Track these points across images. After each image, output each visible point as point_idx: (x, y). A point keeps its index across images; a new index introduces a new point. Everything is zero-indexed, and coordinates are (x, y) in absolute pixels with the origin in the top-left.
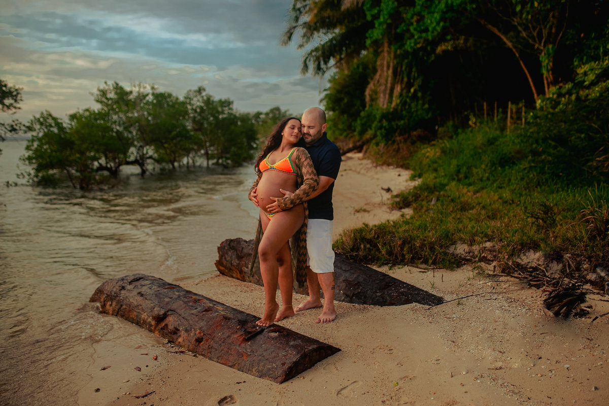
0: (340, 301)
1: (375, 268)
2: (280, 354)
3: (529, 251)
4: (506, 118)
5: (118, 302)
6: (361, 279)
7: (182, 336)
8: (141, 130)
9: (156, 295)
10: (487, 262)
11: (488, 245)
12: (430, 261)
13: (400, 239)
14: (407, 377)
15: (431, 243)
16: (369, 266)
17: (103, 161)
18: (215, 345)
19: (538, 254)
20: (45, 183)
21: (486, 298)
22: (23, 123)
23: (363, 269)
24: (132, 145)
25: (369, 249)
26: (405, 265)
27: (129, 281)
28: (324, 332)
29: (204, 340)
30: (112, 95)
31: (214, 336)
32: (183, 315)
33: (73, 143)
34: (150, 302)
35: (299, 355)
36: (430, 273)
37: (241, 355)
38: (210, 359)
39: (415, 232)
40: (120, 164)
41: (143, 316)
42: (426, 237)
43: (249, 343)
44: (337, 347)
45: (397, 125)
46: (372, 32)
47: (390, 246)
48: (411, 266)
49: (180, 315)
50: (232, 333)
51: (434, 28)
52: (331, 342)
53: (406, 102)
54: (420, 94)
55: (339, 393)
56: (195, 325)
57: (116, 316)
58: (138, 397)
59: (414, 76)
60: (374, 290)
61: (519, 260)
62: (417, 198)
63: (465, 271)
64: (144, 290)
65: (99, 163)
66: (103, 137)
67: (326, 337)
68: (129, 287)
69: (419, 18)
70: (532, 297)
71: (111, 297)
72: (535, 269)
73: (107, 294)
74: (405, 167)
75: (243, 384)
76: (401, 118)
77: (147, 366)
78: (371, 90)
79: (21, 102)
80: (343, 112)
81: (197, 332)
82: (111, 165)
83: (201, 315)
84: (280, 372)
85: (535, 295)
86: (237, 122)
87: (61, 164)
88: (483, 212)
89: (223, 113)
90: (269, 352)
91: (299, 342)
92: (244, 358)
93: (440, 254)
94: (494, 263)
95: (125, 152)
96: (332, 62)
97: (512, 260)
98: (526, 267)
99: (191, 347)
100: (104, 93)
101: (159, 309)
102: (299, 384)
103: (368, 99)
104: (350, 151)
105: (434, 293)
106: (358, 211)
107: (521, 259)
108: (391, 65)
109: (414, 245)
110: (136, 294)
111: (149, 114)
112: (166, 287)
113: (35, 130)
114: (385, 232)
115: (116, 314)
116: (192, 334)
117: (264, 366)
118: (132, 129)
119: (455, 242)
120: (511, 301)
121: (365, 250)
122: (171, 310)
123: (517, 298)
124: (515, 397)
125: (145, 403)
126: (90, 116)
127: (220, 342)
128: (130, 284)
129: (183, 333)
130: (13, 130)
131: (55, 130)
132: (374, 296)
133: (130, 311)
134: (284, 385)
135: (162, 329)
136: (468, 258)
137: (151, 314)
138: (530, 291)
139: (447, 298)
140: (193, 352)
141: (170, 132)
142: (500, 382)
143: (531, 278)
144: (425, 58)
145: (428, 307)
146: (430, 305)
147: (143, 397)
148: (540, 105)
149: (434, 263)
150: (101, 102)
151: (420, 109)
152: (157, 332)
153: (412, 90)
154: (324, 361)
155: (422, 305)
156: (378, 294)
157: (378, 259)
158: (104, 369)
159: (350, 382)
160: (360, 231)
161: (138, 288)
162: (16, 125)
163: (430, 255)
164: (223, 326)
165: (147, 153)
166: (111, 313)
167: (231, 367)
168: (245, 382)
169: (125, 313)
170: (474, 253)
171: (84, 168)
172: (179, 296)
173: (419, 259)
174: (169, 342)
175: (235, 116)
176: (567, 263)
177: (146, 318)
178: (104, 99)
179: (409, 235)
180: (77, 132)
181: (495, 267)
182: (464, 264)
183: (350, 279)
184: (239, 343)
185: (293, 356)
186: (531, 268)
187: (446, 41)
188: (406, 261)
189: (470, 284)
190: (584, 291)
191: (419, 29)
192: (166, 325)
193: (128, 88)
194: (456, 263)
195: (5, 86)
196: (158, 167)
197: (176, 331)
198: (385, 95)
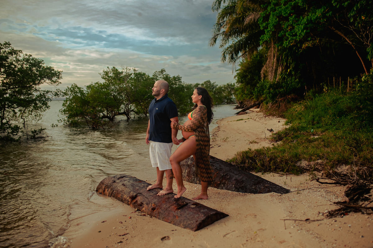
0: (232, 191)
1: (254, 173)
2: (195, 216)
3: (342, 165)
4: (347, 87)
5: (111, 189)
6: (244, 179)
7: (145, 207)
8: (127, 95)
9: (132, 185)
10: (318, 171)
11: (319, 161)
12: (285, 170)
13: (269, 157)
14: (261, 229)
15: (286, 159)
16: (251, 172)
17: (105, 113)
18: (162, 212)
19: (347, 167)
20: (73, 125)
21: (314, 190)
22: (62, 91)
23: (246, 173)
24: (122, 103)
25: (251, 163)
26: (271, 172)
27: (118, 178)
28: (221, 206)
29: (156, 209)
30: (111, 75)
31: (161, 207)
32: (146, 196)
33: (89, 102)
34: (128, 189)
35: (205, 217)
36: (285, 177)
37: (175, 216)
38: (159, 219)
39: (278, 154)
40: (115, 115)
41: (124, 196)
42: (283, 157)
43: (180, 210)
44: (227, 214)
45: (279, 91)
46: (264, 36)
47: (263, 161)
48: (275, 173)
49: (144, 196)
50: (171, 206)
51: (300, 34)
52: (224, 211)
53: (285, 77)
54: (293, 73)
55: (224, 236)
56: (152, 201)
57: (111, 196)
58: (120, 236)
59: (290, 62)
60: (251, 185)
61: (336, 170)
62: (287, 135)
63: (305, 176)
64: (125, 182)
65: (103, 114)
66: (106, 99)
67: (222, 209)
68: (118, 181)
69: (291, 27)
70: (340, 190)
71: (107, 187)
72: (345, 175)
73: (106, 185)
74: (283, 117)
75: (175, 231)
76: (282, 87)
77: (126, 221)
78: (264, 70)
79: (61, 79)
80: (248, 84)
81: (153, 205)
82: (110, 115)
83: (155, 196)
84: (195, 225)
85: (343, 189)
86: (184, 90)
87: (82, 114)
88: (322, 143)
89: (176, 84)
90: (189, 215)
91: (206, 210)
92: (177, 218)
93: (291, 166)
94: (322, 172)
95: (118, 107)
96: (240, 54)
97: (332, 170)
98: (340, 174)
99: (149, 213)
100: (107, 73)
101: (133, 193)
102: (204, 232)
103: (262, 76)
104: (252, 107)
105: (286, 187)
106: (251, 143)
107: (337, 169)
108: (276, 55)
109: (277, 160)
110: (121, 184)
111: (132, 85)
112: (137, 181)
113: (68, 95)
114: (261, 154)
115: (110, 195)
116: (150, 206)
117: (187, 222)
118: (122, 94)
119: (301, 159)
120: (327, 192)
121: (248, 163)
122: (139, 193)
123: (331, 191)
124: (317, 240)
125: (124, 238)
126: (98, 87)
127: (164, 210)
128: (118, 180)
129: (145, 205)
130: (56, 94)
131: (79, 95)
132: (251, 188)
133: (117, 194)
134: (197, 232)
135: (134, 203)
136: (308, 168)
137: (129, 195)
138: (341, 187)
139: (292, 190)
140: (150, 215)
141: (144, 96)
142: (311, 232)
143: (342, 180)
144: (297, 51)
145: (280, 194)
146: (281, 193)
147: (123, 235)
148: (364, 79)
149: (287, 171)
150: (105, 79)
151: (294, 82)
152: (131, 205)
153: (289, 70)
154: (219, 221)
155: (277, 194)
156: (253, 187)
157: (256, 168)
158: (103, 222)
159: (231, 231)
160: (246, 152)
161: (122, 182)
162: (58, 92)
163: (285, 167)
164: (166, 202)
165: (131, 108)
166: (108, 195)
167: (169, 223)
168: (176, 230)
169: (115, 195)
170: (311, 166)
171: (95, 117)
172: (144, 186)
173: (279, 169)
174: (138, 210)
175: (183, 86)
176: (364, 172)
177: (126, 197)
178: (106, 77)
179: (274, 155)
180: (91, 96)
181: (323, 174)
182: (305, 172)
183: (238, 179)
184: (174, 210)
185: (202, 217)
186: (343, 174)
187: (308, 41)
188: (272, 170)
189: (306, 183)
190: (370, 187)
191: (291, 34)
192: (137, 201)
193: (120, 70)
194: (300, 171)
195: (53, 70)
196: (137, 116)
197: (141, 204)
198: (272, 73)
